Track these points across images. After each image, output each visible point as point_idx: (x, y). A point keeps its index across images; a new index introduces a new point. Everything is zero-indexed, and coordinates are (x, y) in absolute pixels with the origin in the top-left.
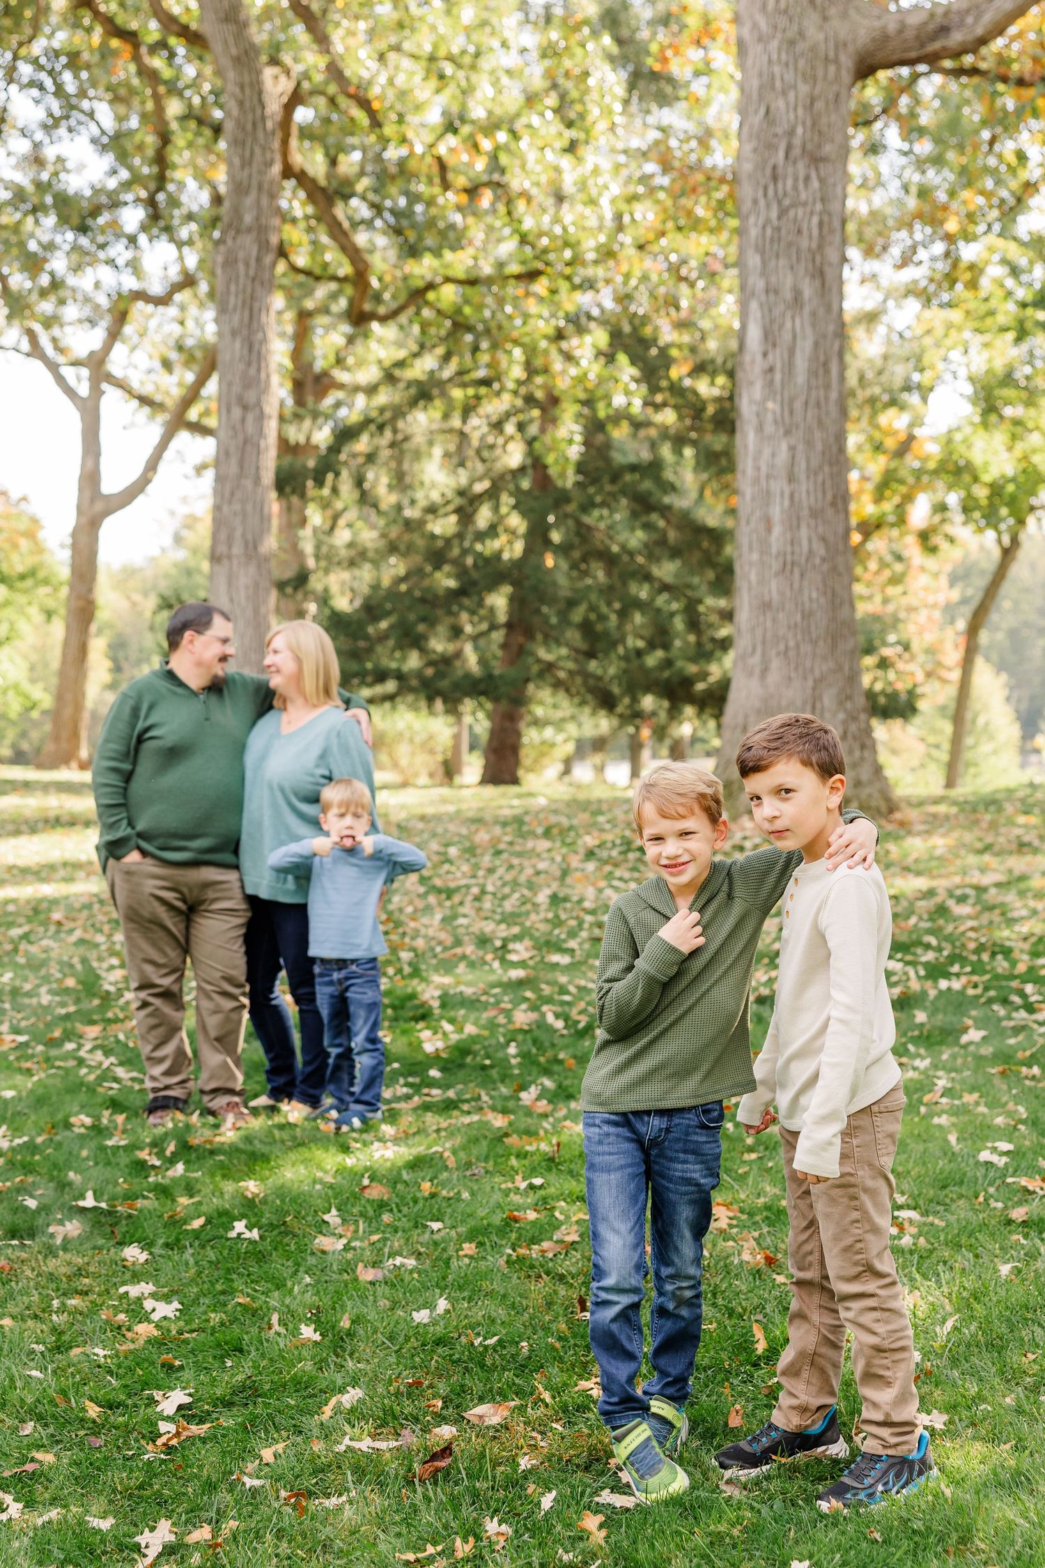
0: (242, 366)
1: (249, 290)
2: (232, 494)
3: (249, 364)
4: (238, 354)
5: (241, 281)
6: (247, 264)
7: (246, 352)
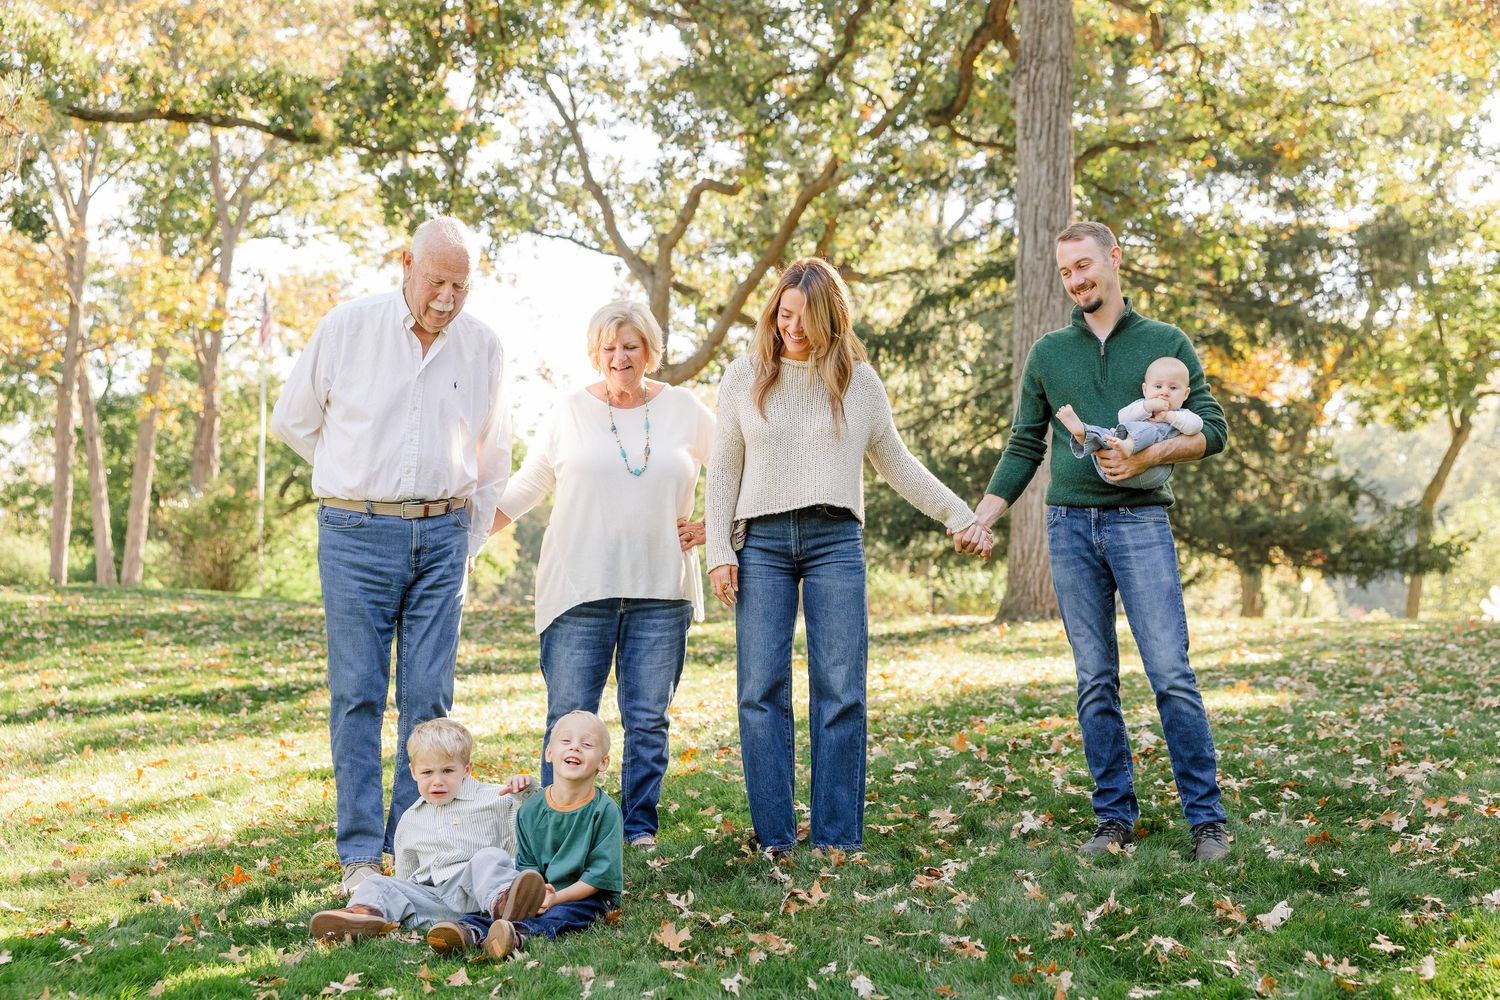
0: (1049, 191)
1: (1053, 117)
2: (1041, 314)
3: (1055, 189)
4: (1044, 179)
5: (1047, 107)
6: (1052, 92)
7: (1051, 177)
